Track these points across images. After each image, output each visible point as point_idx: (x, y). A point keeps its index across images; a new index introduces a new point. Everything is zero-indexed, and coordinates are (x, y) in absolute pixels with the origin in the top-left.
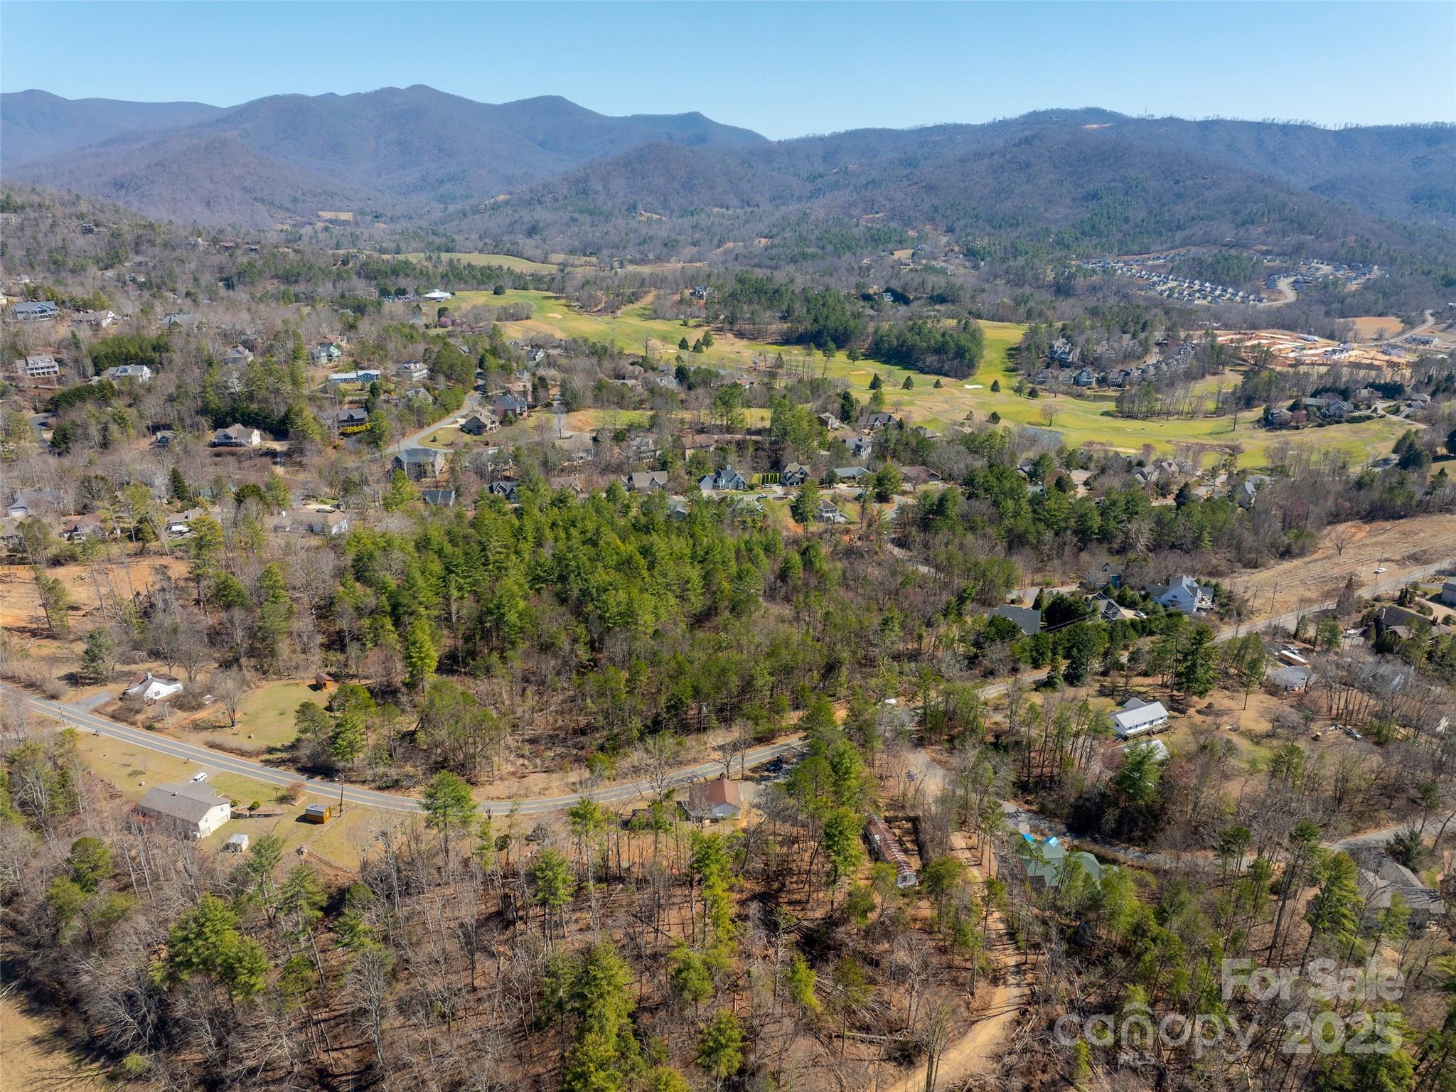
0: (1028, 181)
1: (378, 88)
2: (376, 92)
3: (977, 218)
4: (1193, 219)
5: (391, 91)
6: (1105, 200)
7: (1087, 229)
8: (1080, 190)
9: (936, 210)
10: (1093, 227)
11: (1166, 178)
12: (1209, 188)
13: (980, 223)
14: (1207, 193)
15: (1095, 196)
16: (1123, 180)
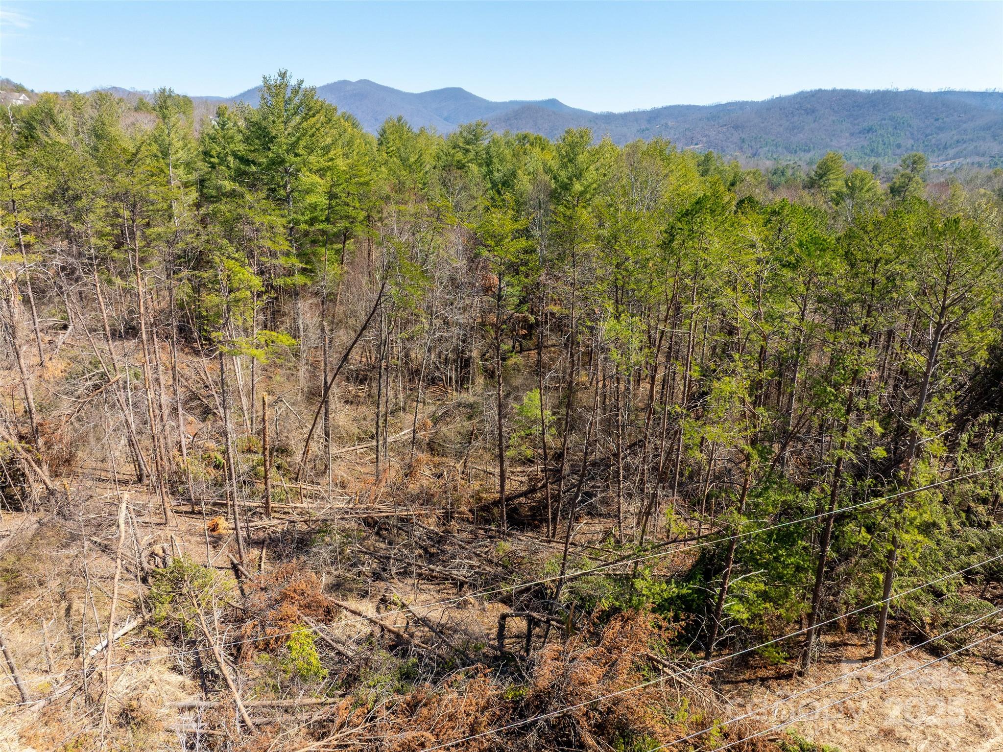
0: (815, 121)
1: (336, 80)
2: (335, 83)
3: (776, 146)
4: (958, 142)
5: (345, 83)
6: (879, 132)
7: (868, 151)
8: (856, 127)
9: (743, 141)
10: (872, 151)
11: (926, 118)
12: (965, 123)
13: (780, 149)
14: (964, 126)
15: (869, 130)
16: (892, 119)
